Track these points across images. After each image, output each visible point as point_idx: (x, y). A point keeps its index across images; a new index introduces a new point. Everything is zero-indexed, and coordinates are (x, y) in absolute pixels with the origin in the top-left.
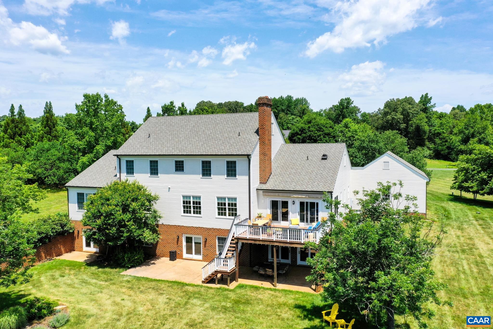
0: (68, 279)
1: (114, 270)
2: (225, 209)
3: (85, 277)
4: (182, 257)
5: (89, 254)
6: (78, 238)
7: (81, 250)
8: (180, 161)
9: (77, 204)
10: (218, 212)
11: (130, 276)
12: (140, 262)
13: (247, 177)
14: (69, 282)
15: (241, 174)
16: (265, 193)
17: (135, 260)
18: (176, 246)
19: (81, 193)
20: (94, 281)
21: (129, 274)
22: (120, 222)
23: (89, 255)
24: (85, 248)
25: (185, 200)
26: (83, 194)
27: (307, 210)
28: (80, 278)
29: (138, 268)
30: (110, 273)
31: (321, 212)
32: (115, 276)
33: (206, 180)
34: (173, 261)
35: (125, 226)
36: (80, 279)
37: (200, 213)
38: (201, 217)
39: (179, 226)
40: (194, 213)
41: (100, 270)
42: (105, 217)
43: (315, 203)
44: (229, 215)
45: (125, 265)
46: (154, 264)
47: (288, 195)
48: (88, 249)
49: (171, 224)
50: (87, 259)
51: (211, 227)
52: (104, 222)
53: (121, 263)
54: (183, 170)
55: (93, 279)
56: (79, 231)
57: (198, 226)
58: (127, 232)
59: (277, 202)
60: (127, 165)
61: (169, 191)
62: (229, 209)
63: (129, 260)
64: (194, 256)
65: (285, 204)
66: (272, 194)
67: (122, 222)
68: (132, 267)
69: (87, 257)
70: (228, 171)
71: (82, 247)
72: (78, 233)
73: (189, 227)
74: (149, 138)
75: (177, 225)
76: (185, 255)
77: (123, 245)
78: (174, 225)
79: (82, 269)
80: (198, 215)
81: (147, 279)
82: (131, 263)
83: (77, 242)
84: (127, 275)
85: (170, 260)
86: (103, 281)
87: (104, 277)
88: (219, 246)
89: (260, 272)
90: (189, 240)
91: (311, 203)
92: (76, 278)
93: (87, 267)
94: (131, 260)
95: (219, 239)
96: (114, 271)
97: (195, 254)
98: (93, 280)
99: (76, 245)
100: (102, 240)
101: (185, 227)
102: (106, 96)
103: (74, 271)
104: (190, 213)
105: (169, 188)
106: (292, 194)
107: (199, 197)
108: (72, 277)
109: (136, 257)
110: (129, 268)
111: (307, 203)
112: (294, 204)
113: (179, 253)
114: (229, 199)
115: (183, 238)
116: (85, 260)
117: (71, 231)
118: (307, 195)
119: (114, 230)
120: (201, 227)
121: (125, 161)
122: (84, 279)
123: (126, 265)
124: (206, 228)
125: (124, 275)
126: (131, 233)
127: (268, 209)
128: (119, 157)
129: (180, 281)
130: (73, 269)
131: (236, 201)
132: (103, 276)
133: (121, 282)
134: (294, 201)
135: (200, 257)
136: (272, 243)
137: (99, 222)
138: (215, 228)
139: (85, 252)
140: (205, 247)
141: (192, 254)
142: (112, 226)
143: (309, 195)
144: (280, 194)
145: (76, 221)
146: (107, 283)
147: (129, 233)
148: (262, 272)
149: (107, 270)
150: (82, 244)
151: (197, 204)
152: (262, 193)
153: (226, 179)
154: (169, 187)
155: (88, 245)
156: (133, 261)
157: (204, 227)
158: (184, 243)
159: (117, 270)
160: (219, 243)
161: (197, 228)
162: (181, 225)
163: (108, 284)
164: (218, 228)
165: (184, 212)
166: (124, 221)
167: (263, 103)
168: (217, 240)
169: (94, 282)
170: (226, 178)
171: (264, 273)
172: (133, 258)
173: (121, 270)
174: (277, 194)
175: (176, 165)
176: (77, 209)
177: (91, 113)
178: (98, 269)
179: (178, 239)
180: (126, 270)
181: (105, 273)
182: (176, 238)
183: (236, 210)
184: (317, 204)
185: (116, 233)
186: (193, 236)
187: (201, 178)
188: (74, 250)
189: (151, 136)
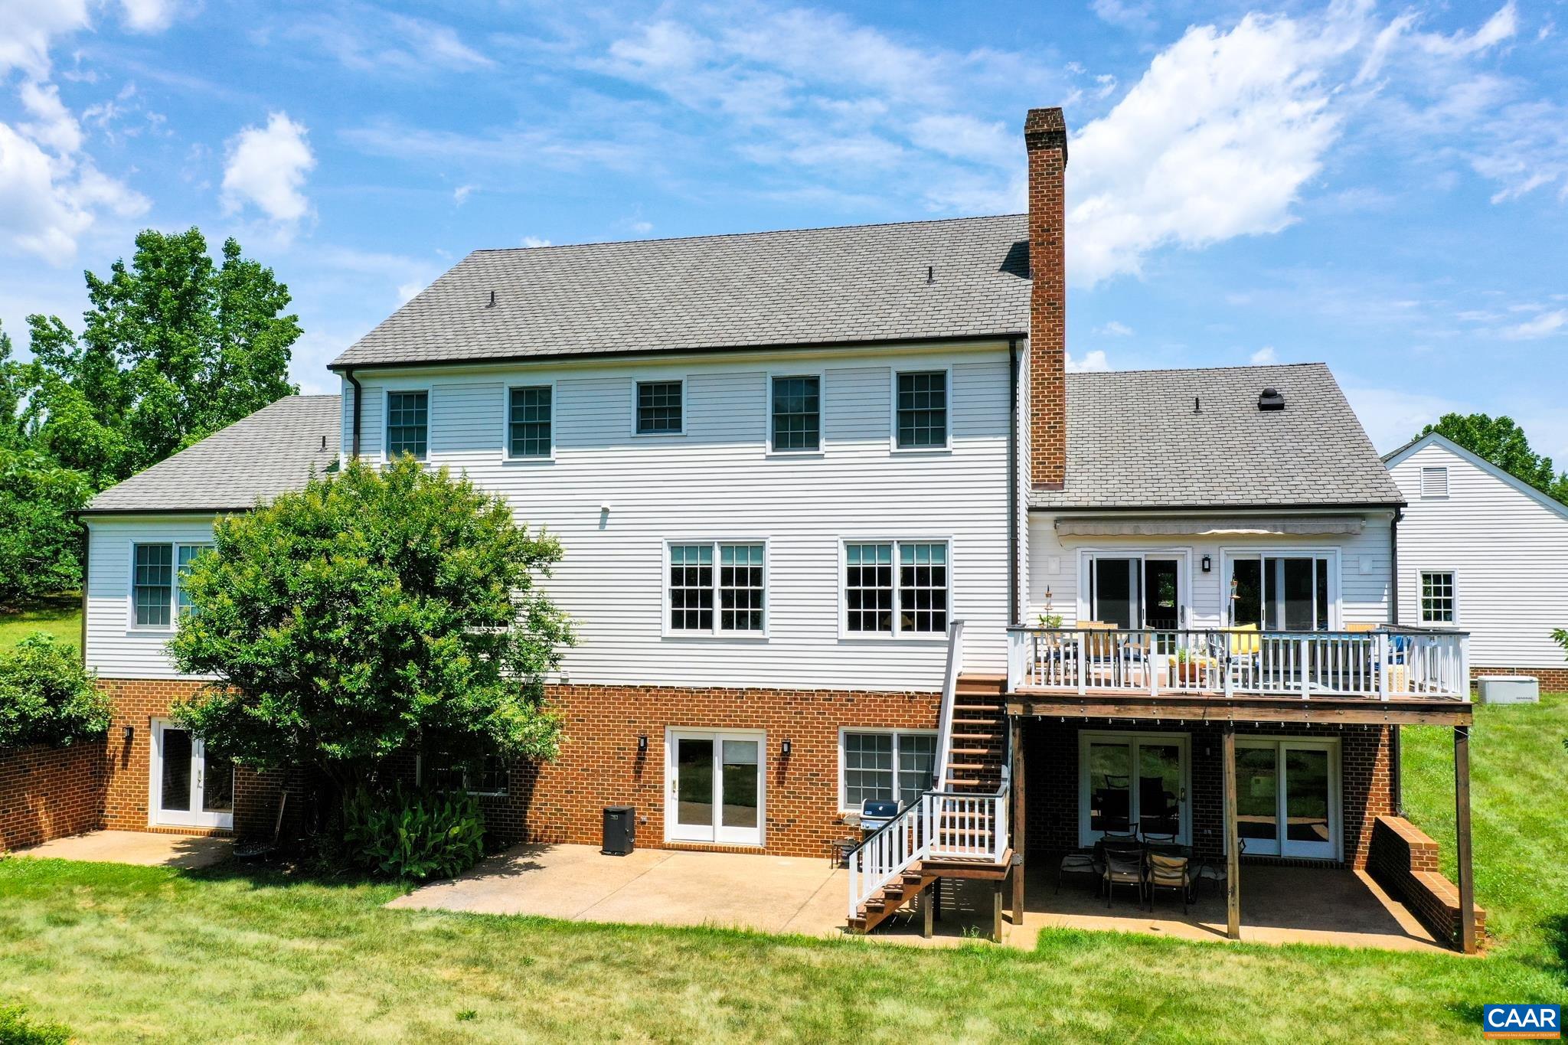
0: (100, 931)
1: (345, 892)
2: (886, 599)
3: (192, 921)
4: (660, 836)
5: (183, 837)
6: (125, 765)
7: (137, 822)
8: (660, 387)
9: (130, 599)
10: (851, 615)
11: (441, 912)
12: (470, 855)
13: (1001, 444)
14: (110, 945)
15: (970, 432)
16: (1065, 528)
17: (447, 842)
18: (627, 786)
19: (154, 547)
20: (252, 938)
21: (432, 906)
22: (393, 635)
23: (183, 842)
24: (158, 814)
25: (685, 563)
26: (168, 548)
27: (1271, 597)
28: (170, 925)
29: (462, 885)
30: (329, 903)
31: (1339, 602)
32: (364, 916)
33: (796, 466)
34: (622, 853)
35: (420, 654)
36: (171, 933)
37: (757, 622)
38: (765, 641)
39: (648, 689)
40: (727, 623)
41: (267, 892)
42: (313, 613)
43: (1310, 561)
44: (906, 628)
45: (398, 865)
46: (530, 866)
47: (1186, 528)
48: (175, 818)
49: (606, 683)
50: (178, 855)
51: (814, 687)
52: (311, 637)
53: (375, 861)
54: (676, 426)
55: (242, 928)
56: (131, 730)
57: (745, 686)
58: (431, 687)
59: (1123, 564)
60: (393, 417)
61: (602, 525)
62: (907, 599)
63: (419, 845)
64: (720, 833)
65: (1162, 575)
66: (1103, 528)
67: (403, 639)
68: (436, 877)
69: (178, 850)
70: (904, 417)
71: (144, 809)
72: (129, 739)
73: (700, 691)
74: (495, 309)
75: (638, 684)
76: (674, 830)
77: (398, 761)
78: (623, 683)
79: (168, 891)
80: (749, 633)
81: (541, 923)
82: (428, 858)
83: (118, 782)
84: (424, 910)
85: (602, 853)
86: (304, 936)
87: (304, 921)
88: (849, 776)
89: (1116, 877)
90: (694, 754)
91: (1289, 563)
92: (150, 930)
93: (192, 885)
94: (430, 844)
95: (852, 741)
96: (343, 895)
97: (726, 822)
98: (242, 934)
99: (112, 797)
100: (287, 729)
101: (679, 690)
102: (231, 250)
103: (125, 900)
104: (707, 623)
105: (605, 511)
106: (1199, 524)
107: (758, 549)
108: (122, 925)
109: (456, 830)
110: (421, 883)
111: (1271, 564)
112: (1206, 570)
113: (644, 818)
114: (907, 548)
115: (667, 746)
116: (172, 861)
117: (94, 726)
118: (1279, 523)
119: (359, 678)
120: (761, 686)
121: (385, 396)
122: (196, 931)
123: (404, 870)
124: (789, 692)
125: (411, 911)
126: (448, 696)
127: (1079, 600)
128: (356, 374)
129: (731, 927)
130: (115, 894)
131: (943, 556)
132: (295, 917)
133: (407, 940)
134: (1207, 559)
135: (752, 836)
136: (1214, 710)
137: (278, 637)
138: (832, 688)
139: (156, 831)
140: (781, 783)
141: (708, 820)
142: (350, 657)
143: (1288, 523)
144: (1146, 528)
145: (121, 683)
146: (328, 946)
147: (440, 695)
148: (1125, 876)
149: (305, 890)
150: (145, 792)
151: (742, 580)
152: (1050, 527)
153: (893, 455)
154: (606, 504)
155: (176, 796)
156: (436, 848)
157: (778, 687)
158: (671, 773)
159: (362, 890)
160: (851, 760)
161: (742, 693)
162: (659, 684)
163: (338, 948)
164: (850, 688)
165: (677, 622)
166: (412, 630)
167: (1049, 133)
168: (841, 750)
169: (255, 942)
170: (894, 449)
171: (1135, 878)
172: (439, 830)
173: (382, 890)
174: (1127, 528)
175: (642, 401)
176: (129, 622)
177: (165, 303)
178: (255, 889)
179: (642, 749)
180: (408, 893)
181: (301, 904)
182: (633, 746)
183: (941, 599)
184: (1322, 565)
185: (368, 693)
186: (719, 737)
187: (769, 458)
188: (102, 827)
189: (501, 301)
